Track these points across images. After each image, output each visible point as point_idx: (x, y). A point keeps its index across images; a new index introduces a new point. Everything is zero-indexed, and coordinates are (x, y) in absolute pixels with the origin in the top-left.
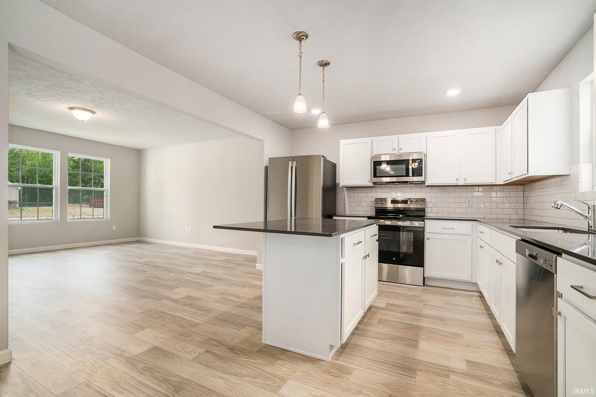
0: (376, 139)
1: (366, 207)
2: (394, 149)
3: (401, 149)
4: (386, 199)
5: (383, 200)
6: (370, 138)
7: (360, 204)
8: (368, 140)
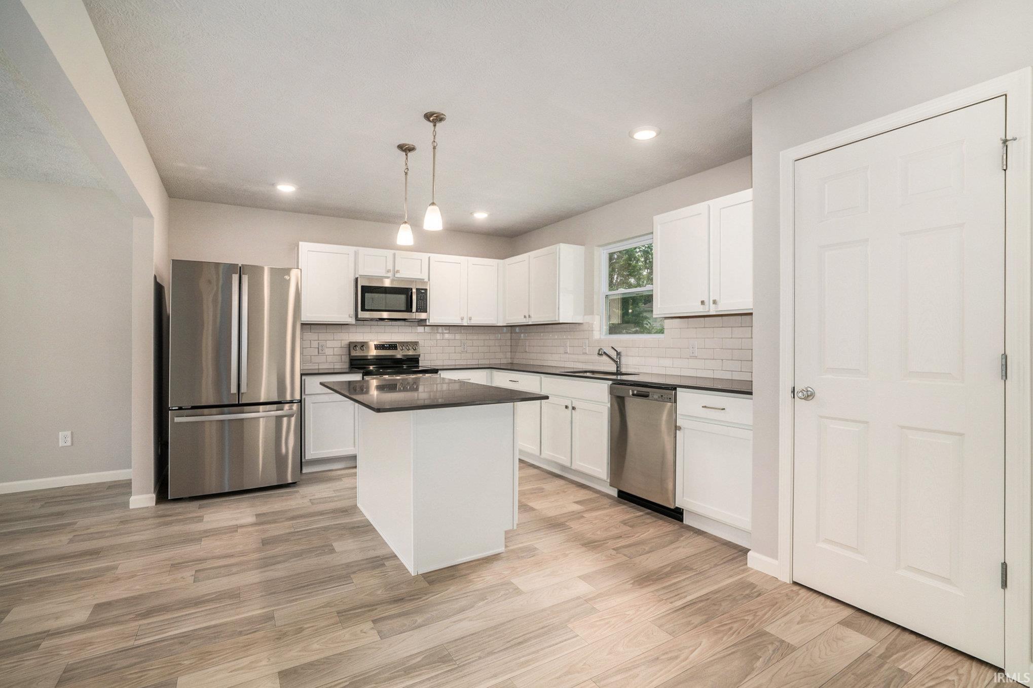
0: (362, 250)
1: (331, 356)
2: (388, 271)
3: (398, 271)
4: (367, 342)
5: (363, 345)
6: (355, 247)
7: (322, 352)
8: (351, 250)
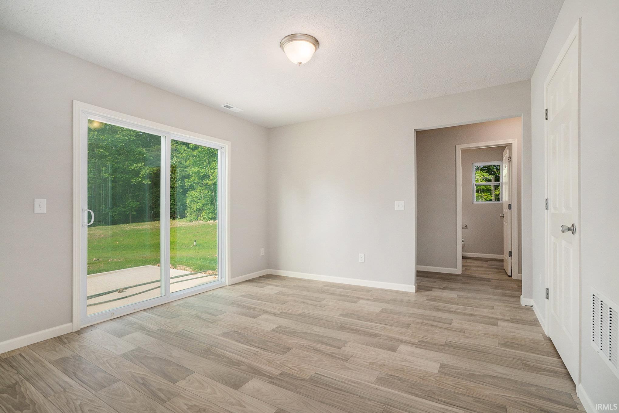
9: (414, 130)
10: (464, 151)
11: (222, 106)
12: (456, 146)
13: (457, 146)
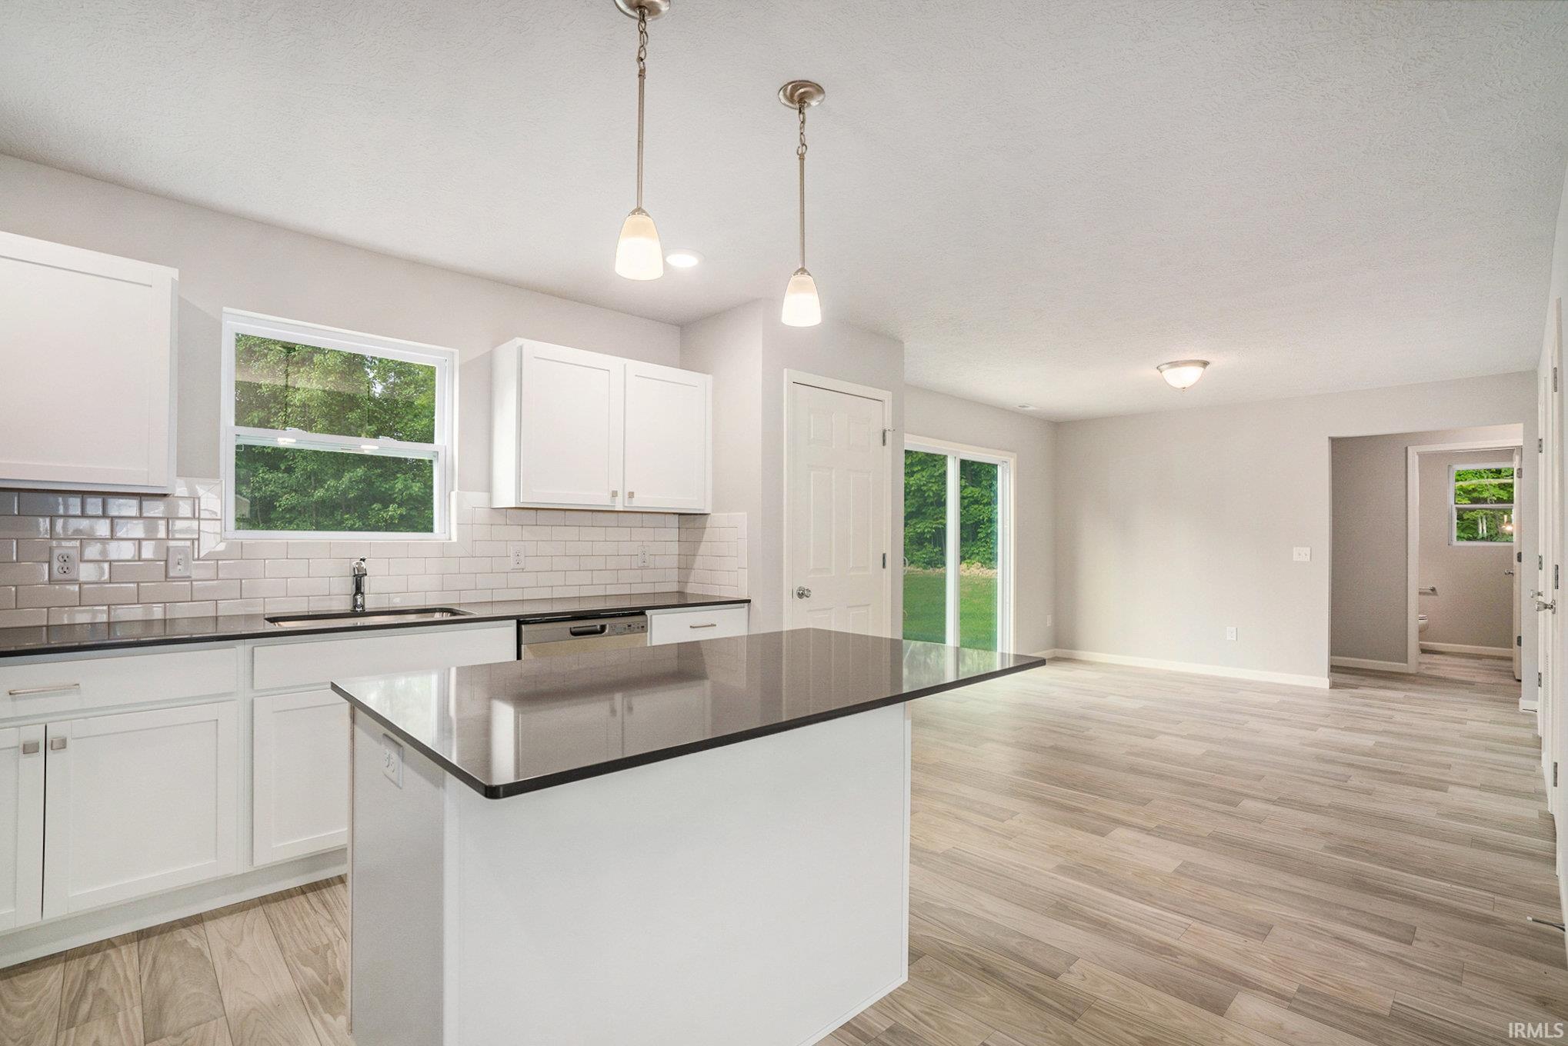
9: (1327, 439)
10: (1422, 456)
11: (1017, 406)
12: (1407, 448)
13: (1409, 448)
